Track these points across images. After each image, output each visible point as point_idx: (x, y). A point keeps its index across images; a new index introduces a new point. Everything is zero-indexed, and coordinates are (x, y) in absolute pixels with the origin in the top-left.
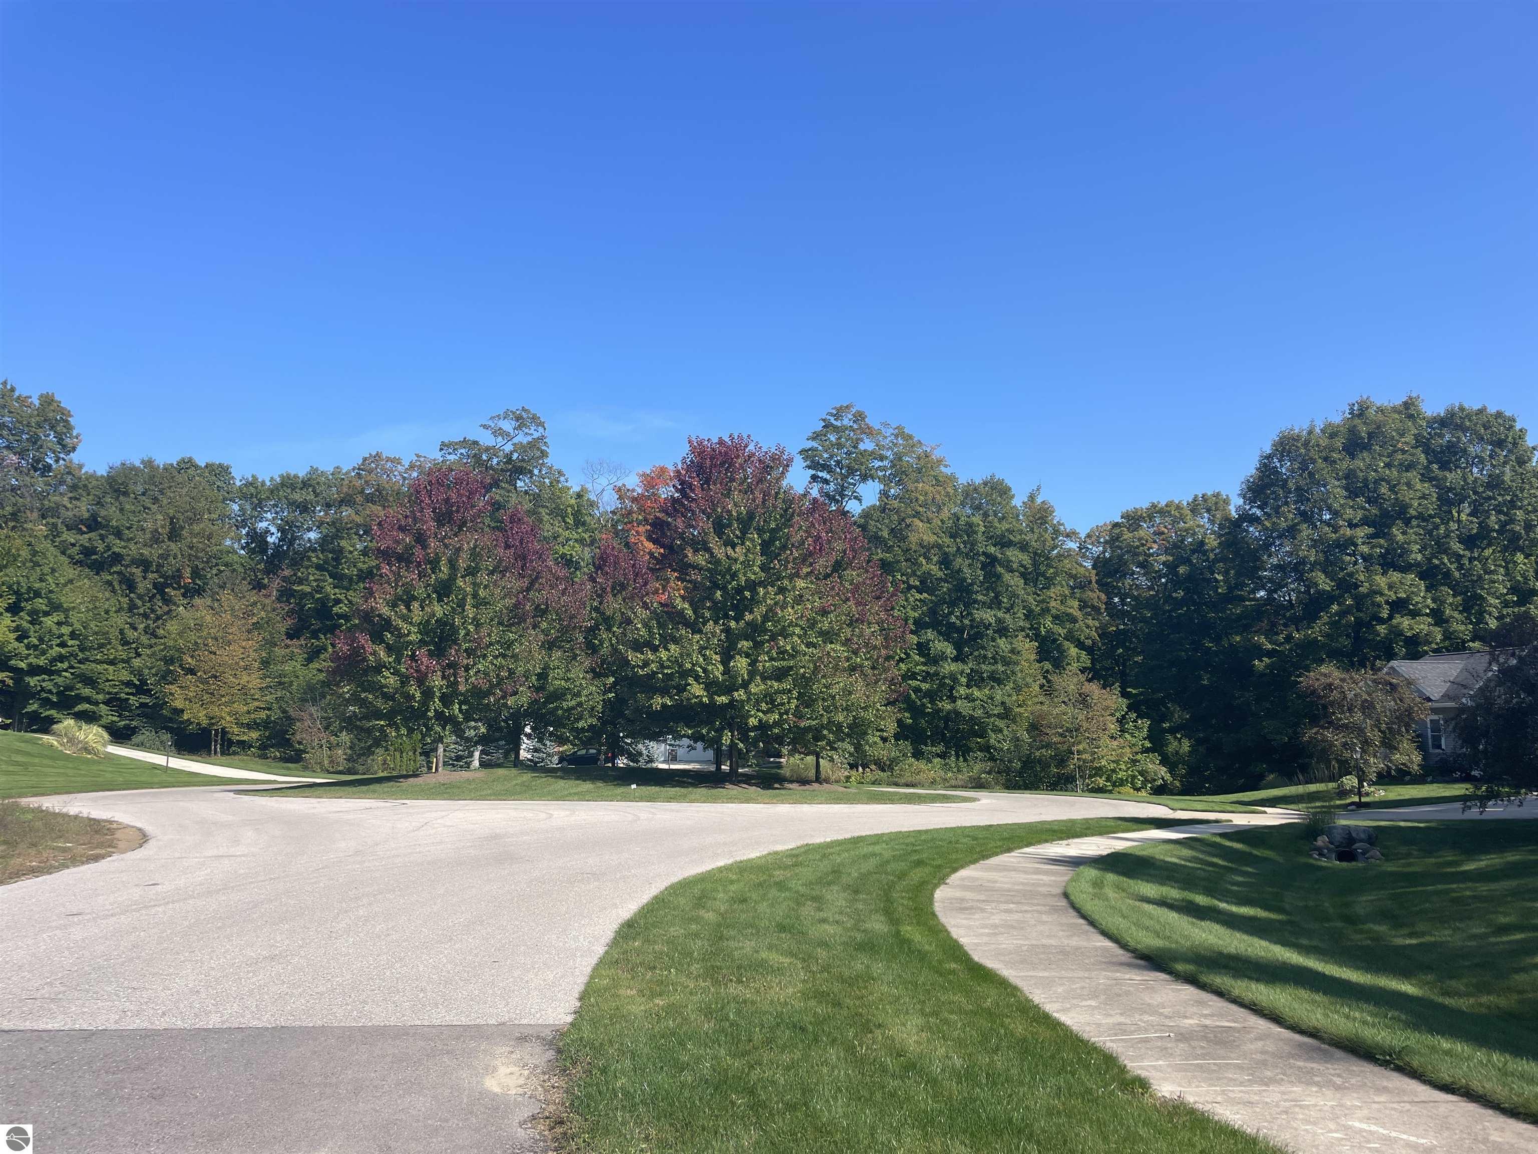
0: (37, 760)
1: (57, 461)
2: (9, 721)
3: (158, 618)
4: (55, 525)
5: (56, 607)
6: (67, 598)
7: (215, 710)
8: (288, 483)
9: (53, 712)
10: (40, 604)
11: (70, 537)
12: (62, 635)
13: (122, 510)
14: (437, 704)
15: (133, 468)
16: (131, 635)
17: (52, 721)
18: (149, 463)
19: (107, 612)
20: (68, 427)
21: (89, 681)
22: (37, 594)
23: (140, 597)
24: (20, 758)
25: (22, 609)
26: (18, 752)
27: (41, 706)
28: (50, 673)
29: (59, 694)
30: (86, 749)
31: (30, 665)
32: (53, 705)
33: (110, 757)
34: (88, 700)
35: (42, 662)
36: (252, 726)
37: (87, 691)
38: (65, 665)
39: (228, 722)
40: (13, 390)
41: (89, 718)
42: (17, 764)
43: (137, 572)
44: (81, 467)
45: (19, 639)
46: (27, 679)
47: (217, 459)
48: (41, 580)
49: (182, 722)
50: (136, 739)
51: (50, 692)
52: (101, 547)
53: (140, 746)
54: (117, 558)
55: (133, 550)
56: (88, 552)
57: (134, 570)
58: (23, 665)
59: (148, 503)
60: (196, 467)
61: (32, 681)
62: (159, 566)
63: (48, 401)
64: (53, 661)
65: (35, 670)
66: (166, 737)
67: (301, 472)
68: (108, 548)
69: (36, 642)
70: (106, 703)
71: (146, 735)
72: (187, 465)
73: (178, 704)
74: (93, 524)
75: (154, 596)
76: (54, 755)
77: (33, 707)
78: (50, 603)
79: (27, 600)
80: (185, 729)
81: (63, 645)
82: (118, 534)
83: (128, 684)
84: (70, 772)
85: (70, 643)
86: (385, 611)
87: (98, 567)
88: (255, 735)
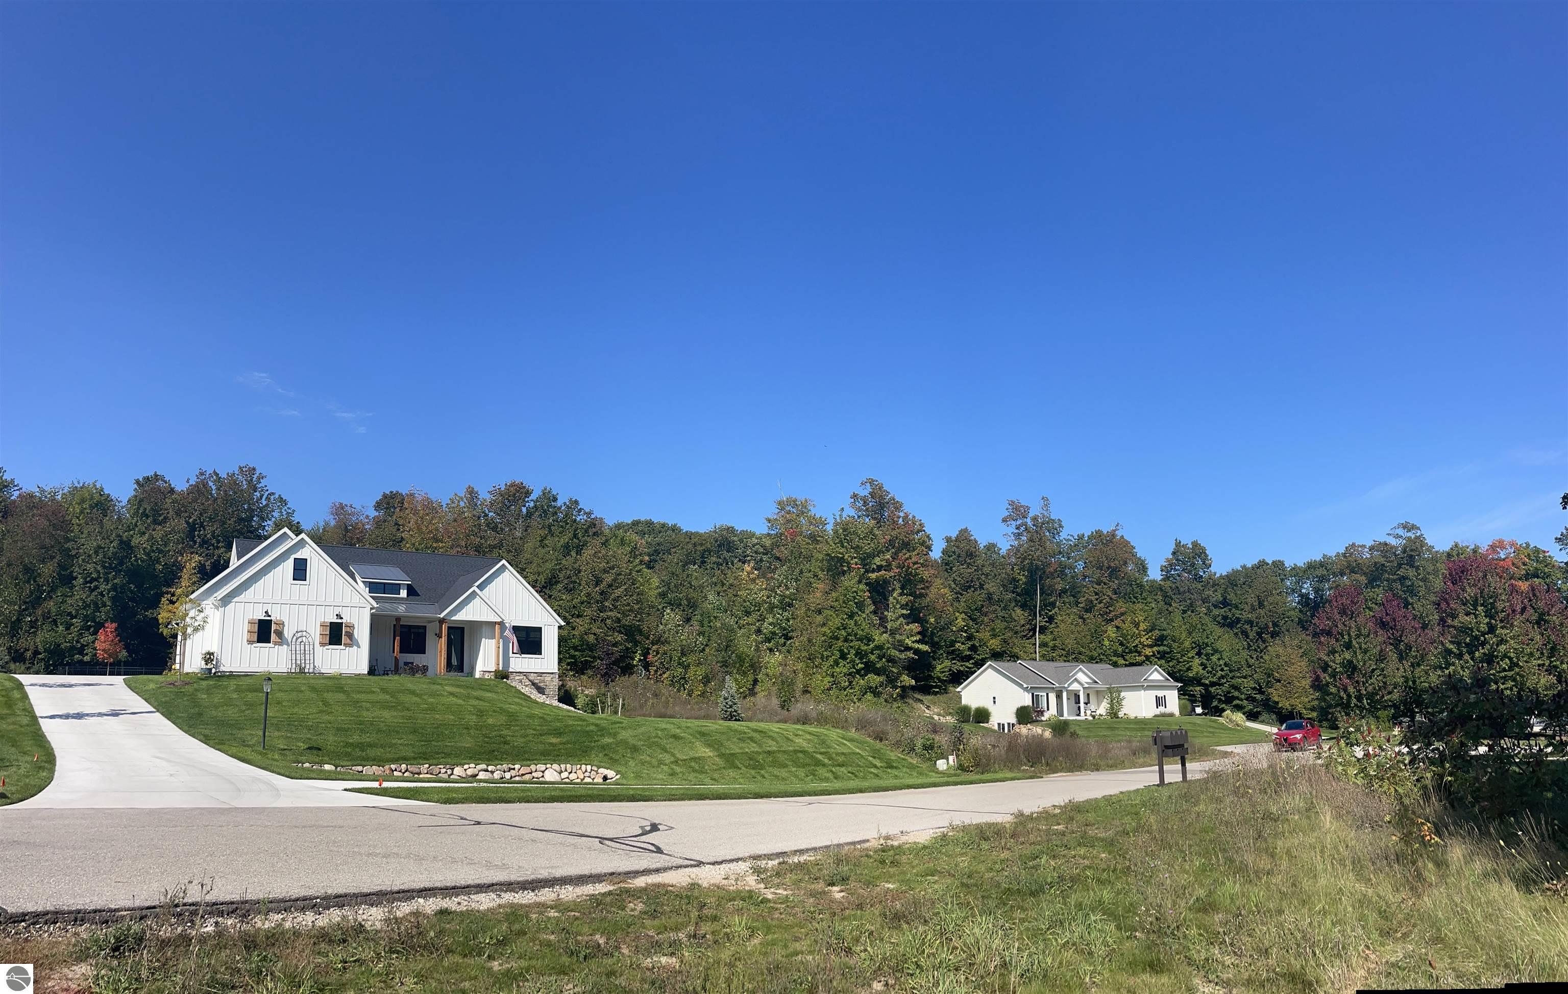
0: (1217, 731)
1: (1204, 573)
2: (1206, 711)
3: (1262, 651)
4: (1209, 607)
5: (1216, 651)
6: (1219, 645)
7: (1293, 701)
8: (1311, 566)
9: (1224, 705)
10: (1209, 650)
11: (1216, 612)
12: (1220, 665)
13: (1236, 594)
14: (1354, 701)
15: (1238, 571)
16: (1251, 661)
17: (1224, 710)
18: (1244, 567)
19: (1238, 650)
20: (1206, 556)
21: (1236, 688)
22: (1207, 645)
23: (1251, 640)
24: (1211, 730)
25: (1202, 654)
26: (1210, 727)
27: (1219, 703)
28: (1220, 685)
29: (1225, 696)
30: (1238, 726)
31: (1210, 681)
32: (1224, 702)
33: (1247, 728)
34: (1238, 698)
35: (1215, 680)
36: (1313, 709)
37: (1236, 694)
38: (1225, 680)
39: (1300, 707)
40: (1180, 542)
41: (1239, 708)
42: (1210, 732)
43: (1247, 627)
44: (1215, 574)
45: (1204, 669)
46: (1210, 689)
47: (1277, 558)
48: (1208, 638)
49: (1280, 708)
50: (1261, 718)
51: (1221, 695)
52: (1230, 616)
53: (1262, 722)
54: (1238, 620)
55: (1246, 616)
56: (1225, 618)
57: (1246, 627)
58: (1207, 682)
59: (1247, 588)
60: (1268, 564)
61: (1212, 690)
62: (1257, 623)
63: (1195, 544)
64: (1219, 678)
65: (1213, 684)
66: (1274, 717)
67: (1318, 557)
68: (1234, 615)
69: (1210, 669)
70: (1247, 699)
71: (1265, 716)
72: (1262, 564)
73: (1276, 699)
74: (1225, 603)
75: (1257, 640)
76: (1225, 728)
77: (1215, 703)
78: (1213, 649)
79: (1203, 649)
80: (1281, 712)
81: (1222, 670)
82: (1237, 607)
83: (1254, 689)
84: (1231, 736)
85: (1225, 669)
86: (1326, 658)
87: (1231, 625)
88: (1315, 714)
